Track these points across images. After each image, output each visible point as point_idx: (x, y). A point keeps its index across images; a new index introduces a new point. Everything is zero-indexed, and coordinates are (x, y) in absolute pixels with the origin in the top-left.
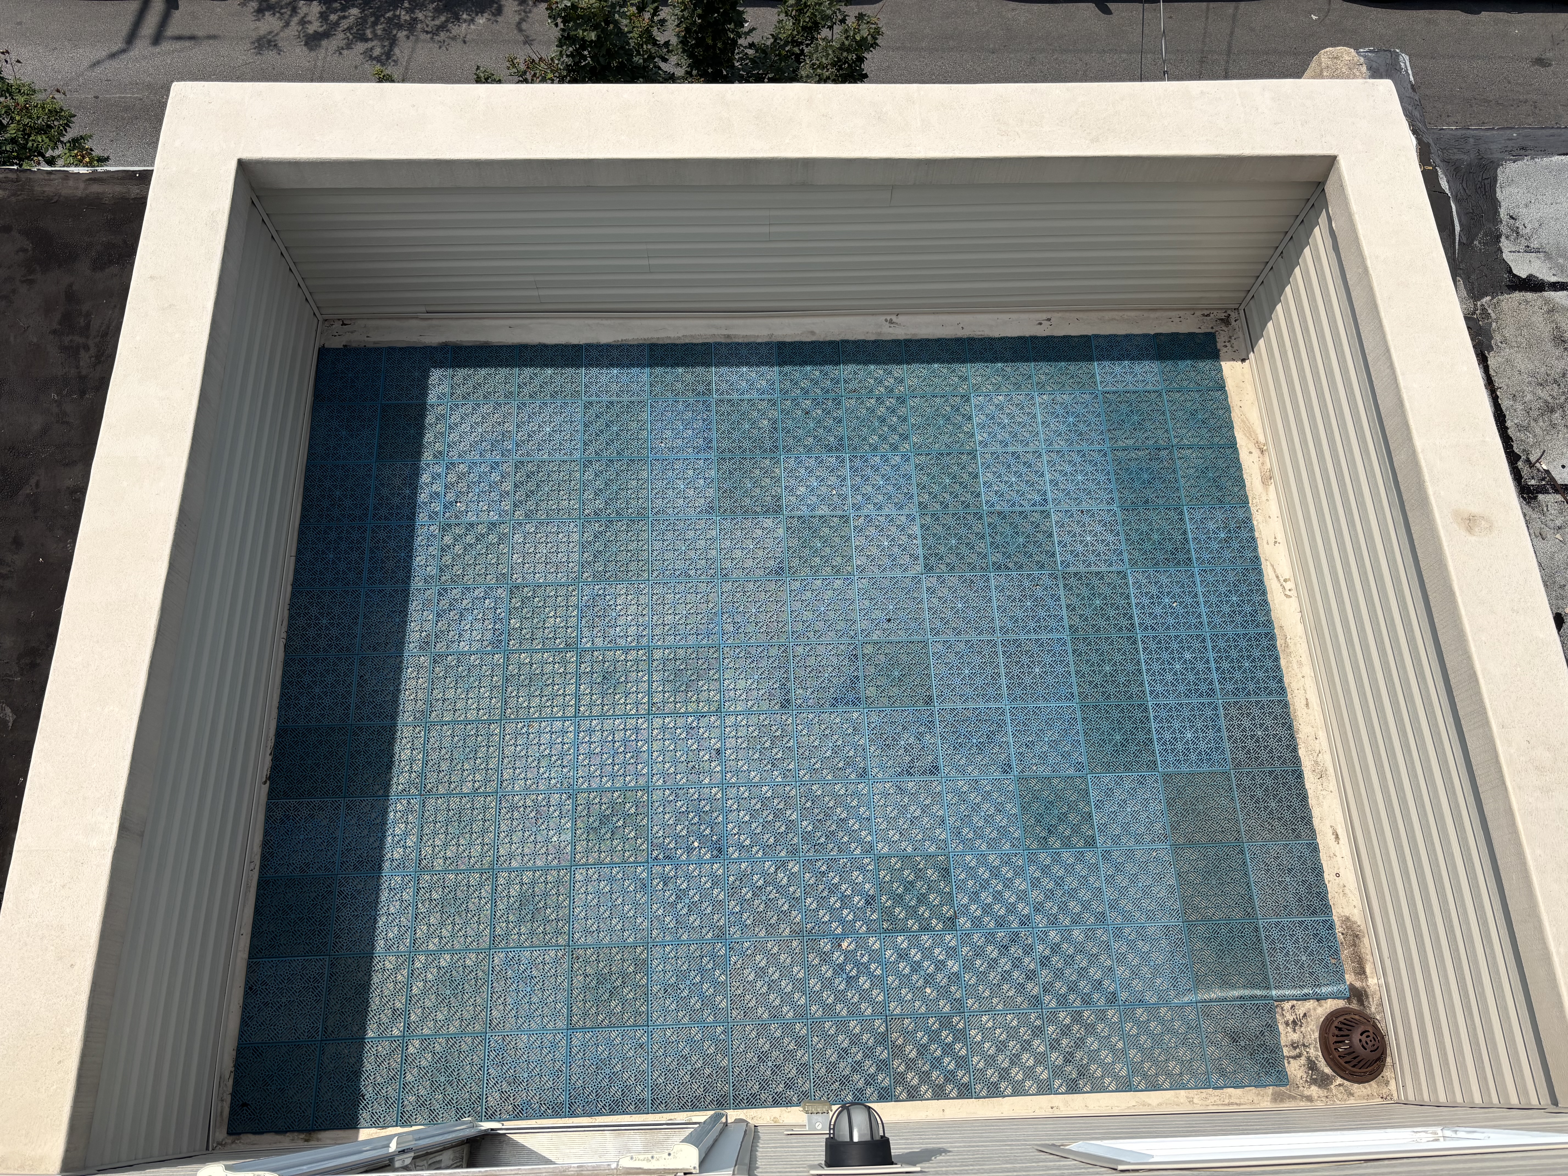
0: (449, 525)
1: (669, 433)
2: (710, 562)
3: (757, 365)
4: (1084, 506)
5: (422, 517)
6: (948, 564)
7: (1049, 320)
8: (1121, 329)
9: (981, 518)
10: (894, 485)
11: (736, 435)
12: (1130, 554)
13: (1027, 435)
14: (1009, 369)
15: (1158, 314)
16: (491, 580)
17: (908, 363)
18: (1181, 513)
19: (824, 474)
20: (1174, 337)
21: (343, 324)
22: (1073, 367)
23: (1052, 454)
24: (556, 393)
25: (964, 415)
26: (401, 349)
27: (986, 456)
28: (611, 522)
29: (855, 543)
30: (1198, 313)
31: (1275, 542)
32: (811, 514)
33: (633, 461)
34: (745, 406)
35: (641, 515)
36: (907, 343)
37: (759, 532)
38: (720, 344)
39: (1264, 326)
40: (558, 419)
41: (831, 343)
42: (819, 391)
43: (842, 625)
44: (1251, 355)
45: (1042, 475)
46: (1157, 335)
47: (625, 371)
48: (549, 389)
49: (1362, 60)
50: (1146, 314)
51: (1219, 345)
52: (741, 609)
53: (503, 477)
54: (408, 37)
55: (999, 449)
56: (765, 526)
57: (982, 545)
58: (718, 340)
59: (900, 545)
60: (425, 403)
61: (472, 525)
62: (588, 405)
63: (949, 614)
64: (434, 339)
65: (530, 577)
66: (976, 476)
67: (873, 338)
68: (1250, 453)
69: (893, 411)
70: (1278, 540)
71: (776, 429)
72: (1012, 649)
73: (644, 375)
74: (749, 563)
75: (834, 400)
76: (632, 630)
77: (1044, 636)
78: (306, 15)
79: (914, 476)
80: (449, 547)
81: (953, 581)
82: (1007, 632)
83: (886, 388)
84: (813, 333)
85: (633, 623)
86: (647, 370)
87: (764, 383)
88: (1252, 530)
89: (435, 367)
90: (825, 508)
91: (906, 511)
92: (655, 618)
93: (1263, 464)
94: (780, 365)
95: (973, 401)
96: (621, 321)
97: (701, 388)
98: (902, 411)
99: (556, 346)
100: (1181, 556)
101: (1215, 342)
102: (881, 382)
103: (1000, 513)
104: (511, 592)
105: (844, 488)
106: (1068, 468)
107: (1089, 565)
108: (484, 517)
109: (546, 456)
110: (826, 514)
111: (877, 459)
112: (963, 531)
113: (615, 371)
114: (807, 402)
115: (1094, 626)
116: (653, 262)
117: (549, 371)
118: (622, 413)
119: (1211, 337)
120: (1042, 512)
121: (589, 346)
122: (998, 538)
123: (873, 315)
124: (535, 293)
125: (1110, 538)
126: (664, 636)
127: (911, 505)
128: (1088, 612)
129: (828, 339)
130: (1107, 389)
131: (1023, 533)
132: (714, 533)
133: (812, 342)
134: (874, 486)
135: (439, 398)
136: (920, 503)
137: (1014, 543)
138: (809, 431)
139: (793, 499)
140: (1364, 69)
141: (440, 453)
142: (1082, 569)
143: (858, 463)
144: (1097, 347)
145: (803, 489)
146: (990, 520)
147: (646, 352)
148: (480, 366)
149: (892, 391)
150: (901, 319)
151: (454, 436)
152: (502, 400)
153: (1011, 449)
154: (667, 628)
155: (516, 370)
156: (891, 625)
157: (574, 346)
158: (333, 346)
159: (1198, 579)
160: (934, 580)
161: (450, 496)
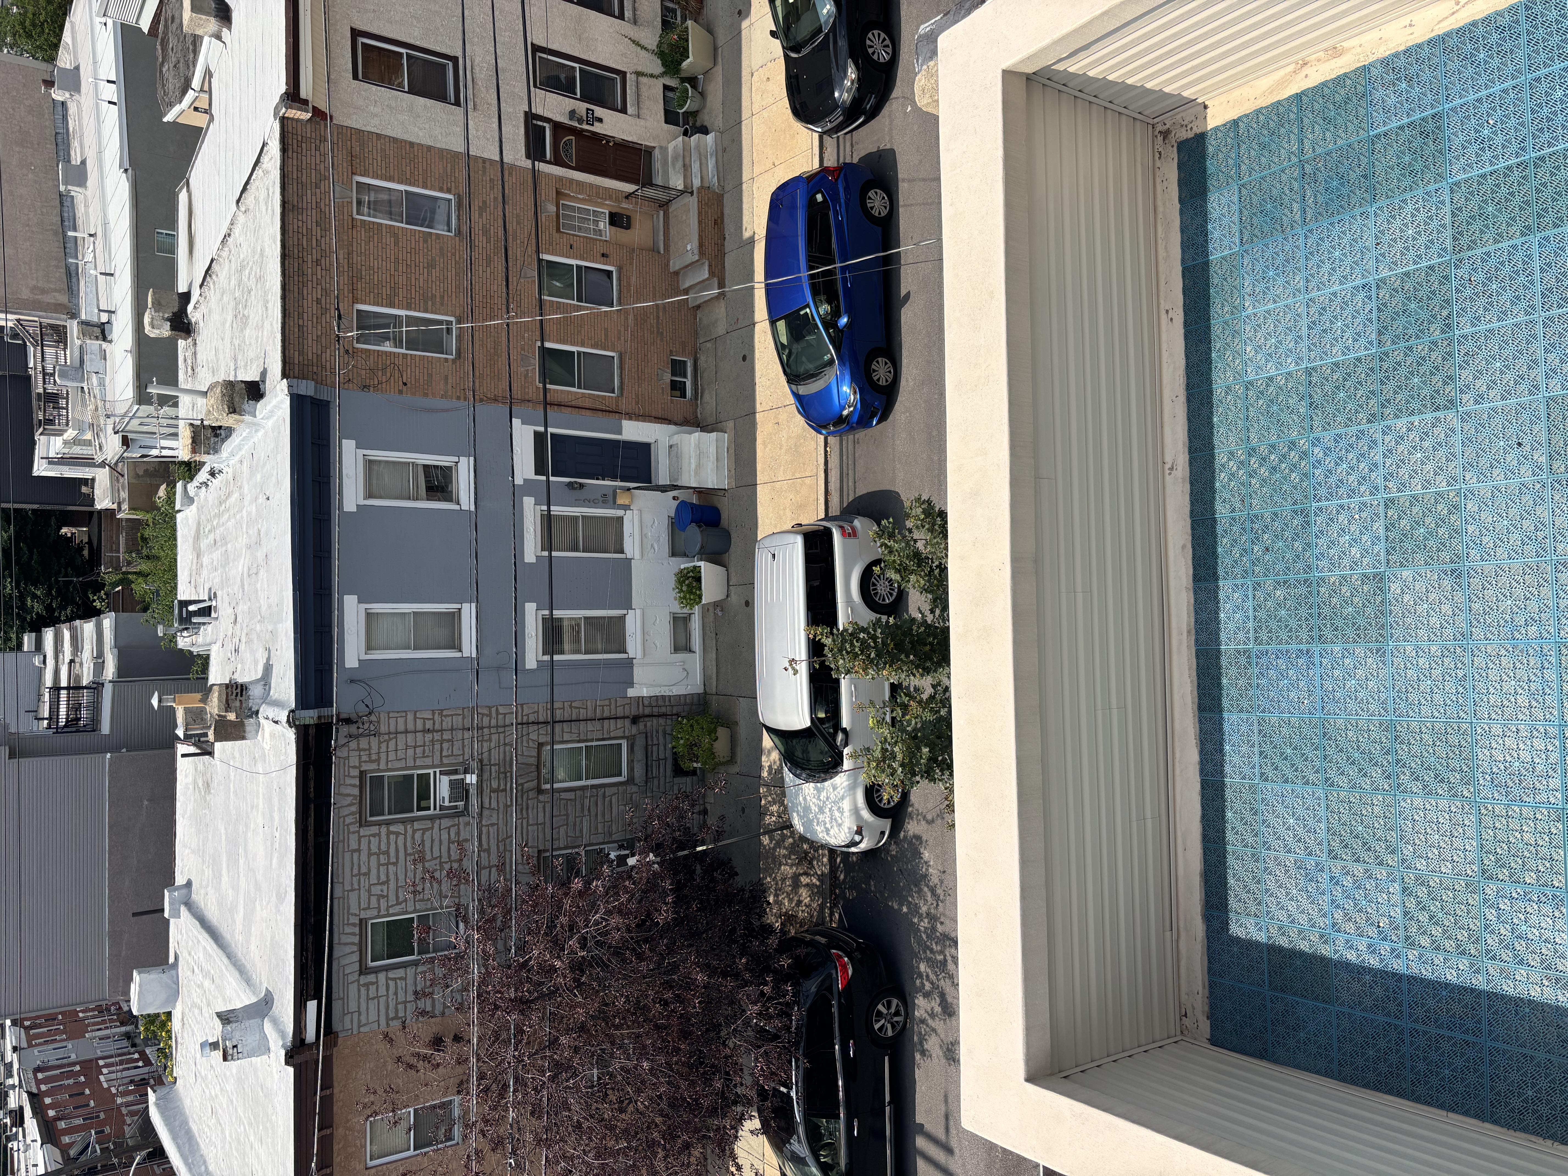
0: (1407, 938)
1: (1292, 695)
2: (1446, 653)
3: (1218, 603)
4: (1370, 242)
5: (1397, 966)
6: (1445, 383)
7: (1167, 312)
8: (1176, 238)
9: (1386, 354)
10: (1347, 451)
11: (1293, 623)
12: (1429, 182)
13: (1289, 316)
14: (1218, 345)
15: (1159, 203)
16: (1474, 900)
17: (1213, 448)
18: (1378, 136)
19: (1335, 527)
20: (1182, 183)
21: (1186, 1015)
22: (1215, 280)
23: (1310, 288)
24: (1252, 809)
25: (1268, 385)
26: (1209, 962)
27: (1312, 357)
28: (1398, 761)
29: (1419, 490)
30: (1158, 164)
31: (1410, 25)
32: (1383, 541)
33: (1325, 734)
34: (1262, 614)
35: (1389, 727)
36: (1192, 451)
37: (1406, 598)
38: (1197, 640)
39: (1169, 96)
40: (1280, 808)
41: (1193, 528)
42: (1244, 538)
43: (1528, 499)
44: (1200, 101)
45: (1335, 294)
46: (1181, 200)
47: (1226, 737)
48: (1248, 817)
49: (925, 67)
50: (1160, 216)
51: (1190, 135)
52: (1508, 618)
53: (1348, 873)
54: (942, 923)
55: (1303, 345)
56: (1399, 591)
57: (1420, 348)
58: (1193, 642)
59: (1421, 440)
60: (1266, 944)
61: (1406, 914)
62: (1264, 777)
63: (1509, 376)
64: (1199, 927)
65: (1470, 856)
66: (1336, 365)
67: (1188, 486)
68: (1306, 76)
69: (1264, 459)
70: (1407, 23)
71: (1285, 582)
72: (1555, 298)
73: (1231, 719)
74: (1446, 608)
75: (1252, 522)
76: (1539, 744)
77: (1537, 264)
78: (926, 1011)
79: (1337, 432)
80: (1434, 942)
81: (1466, 375)
82: (1533, 307)
83: (1239, 468)
84: (1184, 547)
85: (1529, 743)
86: (1226, 715)
87: (1236, 595)
88: (1396, 55)
89: (1228, 930)
90: (1376, 525)
91: (1378, 436)
92: (1520, 716)
93: (1319, 60)
94: (1217, 579)
95: (1251, 377)
96: (1176, 740)
97: (1243, 660)
98: (1263, 450)
99: (1203, 807)
100: (1430, 126)
101: (1187, 140)
102: (1233, 475)
103: (1380, 333)
104: (1491, 878)
105: (1352, 506)
106: (1327, 267)
107: (1444, 226)
108: (1397, 898)
109: (1323, 826)
110: (1383, 524)
111: (1317, 472)
112: (1403, 371)
113: (1227, 748)
114: (1256, 550)
115: (1521, 209)
116: (1114, 704)
117: (1229, 815)
118: (1271, 742)
119: (1182, 146)
120: (1378, 287)
121: (1202, 771)
122: (1410, 332)
123: (1164, 488)
124: (1149, 822)
125: (1409, 208)
126: (1544, 707)
127: (1372, 431)
128: (1503, 218)
129: (1189, 531)
130: (1237, 241)
131: (1404, 304)
132: (1409, 649)
133: (1193, 547)
134: (1348, 474)
135: (1260, 929)
136: (1369, 421)
137: (1417, 313)
138: (1287, 547)
139: (1365, 561)
140: (931, 63)
141: (1322, 936)
142: (1448, 233)
143: (1323, 492)
144: (1194, 259)
145: (1354, 551)
146: (1389, 343)
147: (1207, 715)
148: (1226, 884)
149: (1242, 463)
150: (1168, 459)
151: (1303, 919)
152: (1261, 865)
153: (1305, 331)
154: (1534, 703)
155: (1229, 848)
156: (1525, 442)
157: (1203, 788)
158: (1209, 1030)
159: (1458, 102)
160: (1465, 397)
161: (1372, 932)
